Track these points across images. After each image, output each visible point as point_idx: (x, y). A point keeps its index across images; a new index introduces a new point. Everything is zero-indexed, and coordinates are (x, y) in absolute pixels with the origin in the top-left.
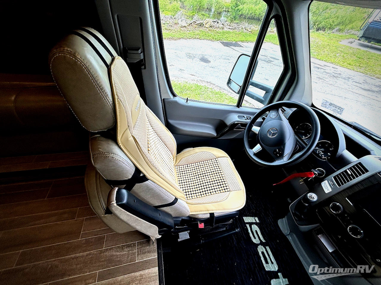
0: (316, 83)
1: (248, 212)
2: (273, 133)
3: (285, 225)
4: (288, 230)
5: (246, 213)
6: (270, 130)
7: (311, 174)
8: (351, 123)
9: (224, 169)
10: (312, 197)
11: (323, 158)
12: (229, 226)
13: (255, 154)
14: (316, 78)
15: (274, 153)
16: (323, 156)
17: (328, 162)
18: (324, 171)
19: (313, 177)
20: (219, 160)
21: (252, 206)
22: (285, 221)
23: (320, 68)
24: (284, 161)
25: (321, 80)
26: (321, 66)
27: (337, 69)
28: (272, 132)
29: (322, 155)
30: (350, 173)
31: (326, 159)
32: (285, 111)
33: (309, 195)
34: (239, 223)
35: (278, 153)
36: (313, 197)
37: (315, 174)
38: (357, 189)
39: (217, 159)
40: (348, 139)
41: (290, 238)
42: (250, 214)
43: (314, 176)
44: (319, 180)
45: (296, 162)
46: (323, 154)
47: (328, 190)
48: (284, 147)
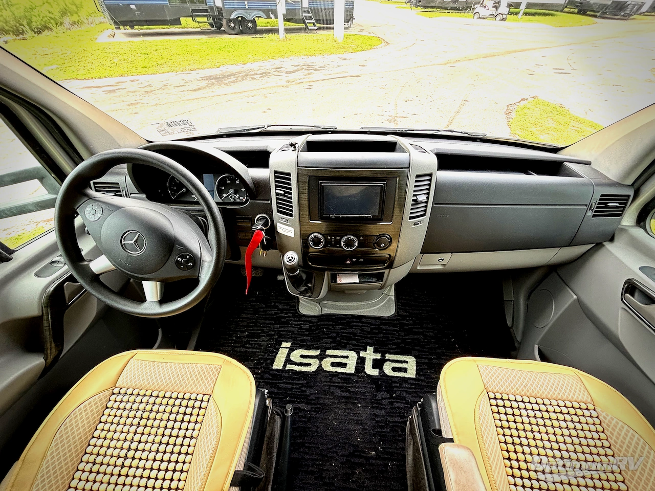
0: (135, 113)
1: (269, 355)
2: (136, 241)
3: (309, 305)
4: (316, 306)
5: (269, 359)
6: (123, 242)
7: (259, 235)
8: (218, 133)
9: (153, 384)
10: (290, 258)
11: (244, 200)
12: (276, 407)
13: (163, 301)
14: (128, 107)
15: (180, 268)
16: (241, 198)
17: (253, 201)
18: (264, 215)
19: (264, 235)
20: (125, 384)
21: (264, 341)
22: (304, 301)
23: (117, 90)
24: (208, 262)
25: (137, 106)
26: (112, 86)
27: (137, 80)
28: (133, 242)
29: (239, 198)
30: (282, 192)
31: (248, 199)
32: (118, 184)
33: (286, 260)
34: (279, 383)
35: (187, 262)
36: (292, 257)
37: (261, 229)
38: (305, 202)
39: (116, 391)
40: (237, 154)
41: (326, 311)
42: (273, 352)
43: (263, 232)
44: (272, 231)
45: (222, 246)
46: (238, 195)
47: (290, 231)
48: (181, 244)
